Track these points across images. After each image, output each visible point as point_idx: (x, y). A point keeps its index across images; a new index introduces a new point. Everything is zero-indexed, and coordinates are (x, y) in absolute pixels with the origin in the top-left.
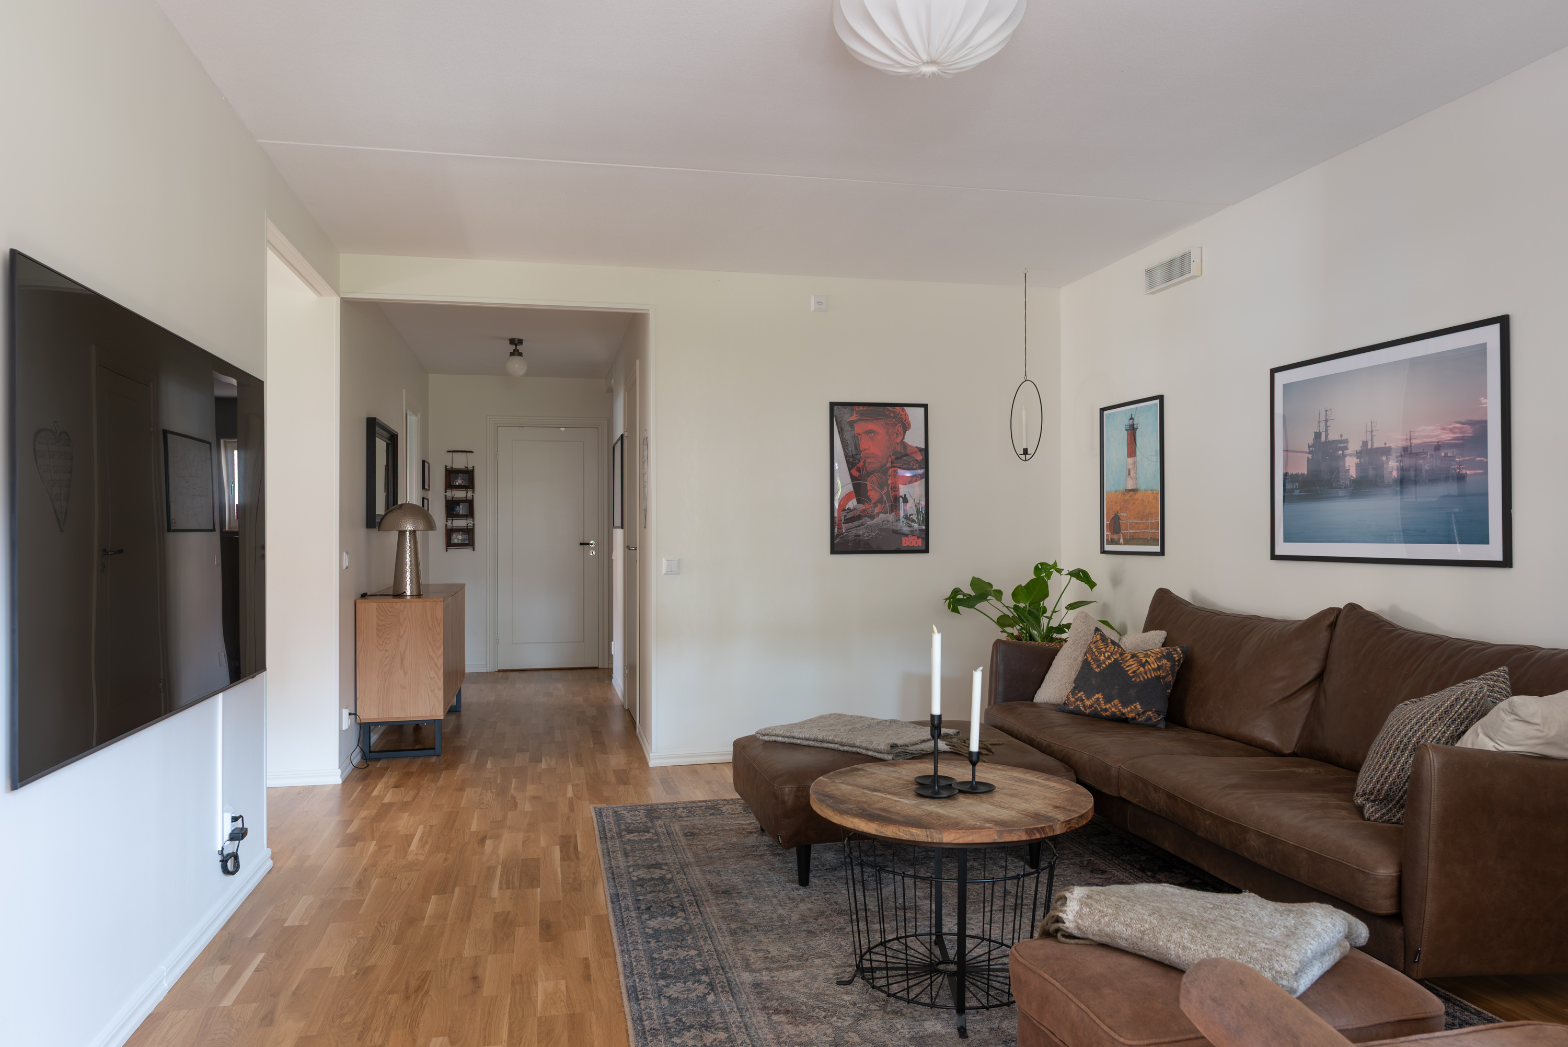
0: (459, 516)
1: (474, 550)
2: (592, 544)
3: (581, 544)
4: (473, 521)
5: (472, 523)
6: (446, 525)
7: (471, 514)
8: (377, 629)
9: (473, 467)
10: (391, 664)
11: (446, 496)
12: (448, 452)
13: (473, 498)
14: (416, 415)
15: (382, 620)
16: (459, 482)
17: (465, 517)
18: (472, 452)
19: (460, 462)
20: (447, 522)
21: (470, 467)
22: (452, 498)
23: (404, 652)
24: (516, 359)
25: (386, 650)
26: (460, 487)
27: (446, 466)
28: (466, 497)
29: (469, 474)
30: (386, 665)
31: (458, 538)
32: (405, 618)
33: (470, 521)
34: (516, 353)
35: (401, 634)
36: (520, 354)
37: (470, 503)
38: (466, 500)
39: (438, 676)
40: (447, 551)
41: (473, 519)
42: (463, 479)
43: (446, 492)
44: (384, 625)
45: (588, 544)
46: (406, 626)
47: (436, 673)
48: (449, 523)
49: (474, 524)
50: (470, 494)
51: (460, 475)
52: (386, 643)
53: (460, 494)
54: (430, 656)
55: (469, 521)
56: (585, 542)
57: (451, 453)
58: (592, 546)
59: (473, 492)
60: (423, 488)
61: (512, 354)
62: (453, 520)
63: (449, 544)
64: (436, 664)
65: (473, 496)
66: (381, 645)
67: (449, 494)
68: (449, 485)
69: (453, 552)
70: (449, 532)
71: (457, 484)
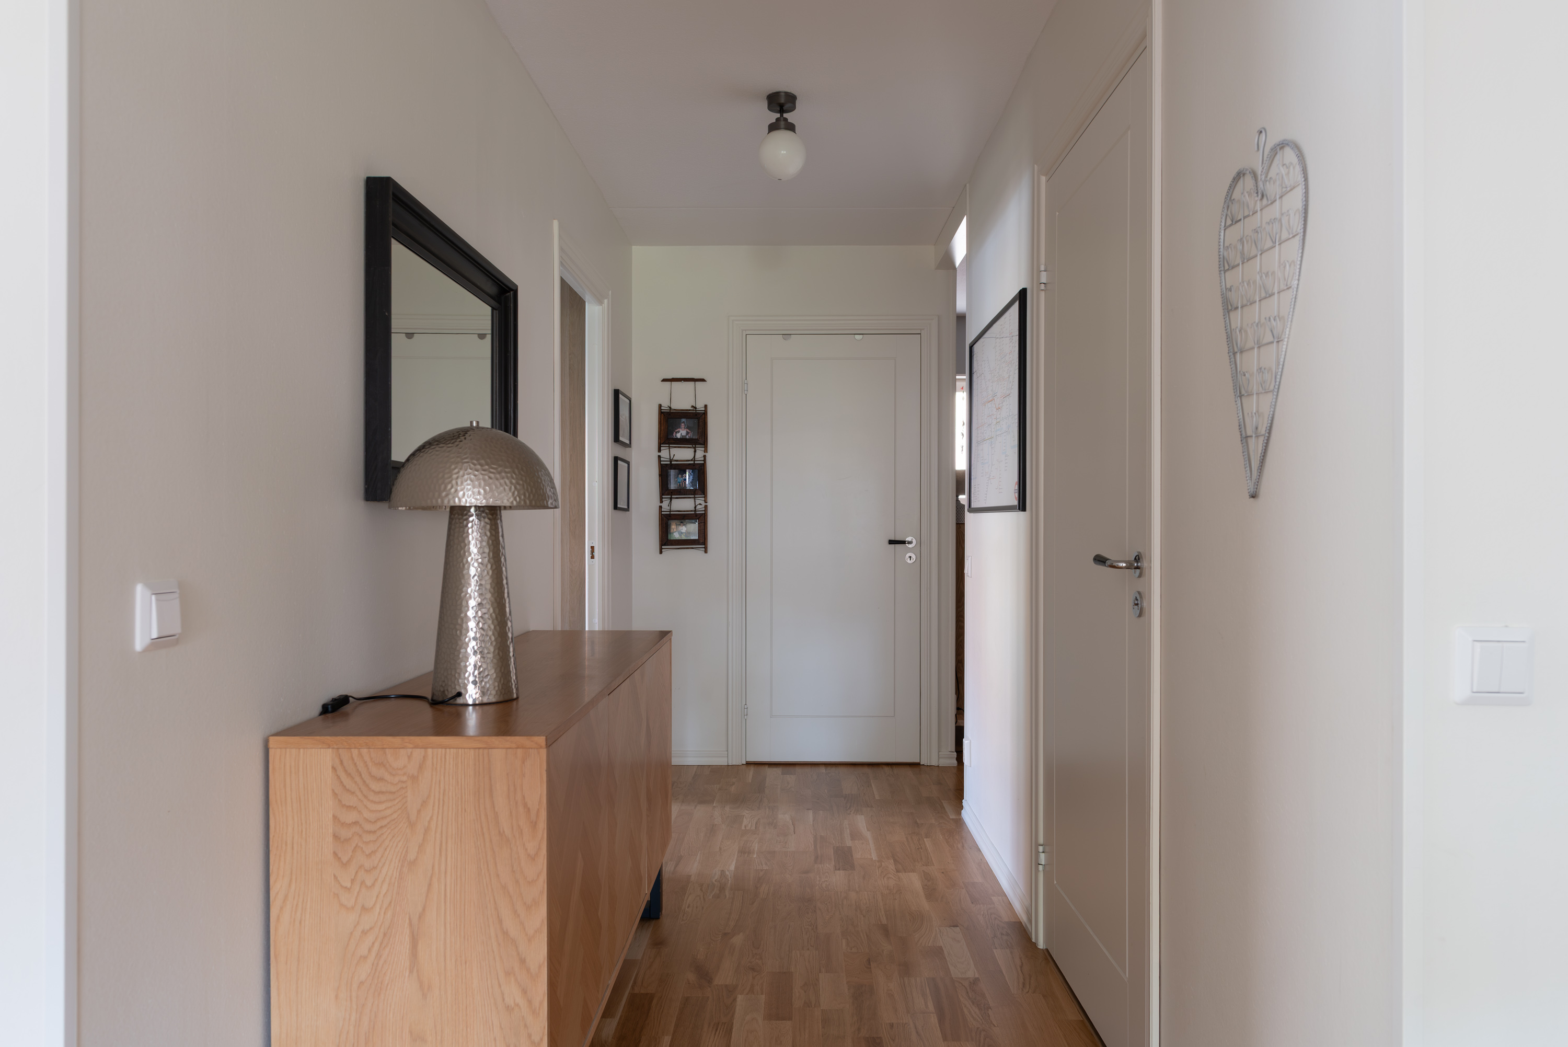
0: (682, 492)
1: (706, 552)
2: (910, 543)
3: (891, 542)
4: (706, 502)
5: (704, 504)
6: (661, 507)
7: (701, 489)
8: (336, 837)
9: (706, 406)
10: (378, 955)
11: (659, 457)
12: (664, 380)
13: (705, 460)
14: (600, 302)
15: (349, 808)
16: (681, 433)
17: (692, 493)
18: (703, 380)
19: (683, 399)
20: (661, 502)
21: (700, 406)
22: (671, 461)
23: (421, 916)
24: (782, 136)
25: (364, 909)
26: (683, 442)
27: (660, 406)
28: (694, 460)
29: (698, 418)
30: (365, 958)
31: (681, 531)
32: (424, 803)
33: (700, 501)
34: (782, 123)
35: (412, 856)
36: (791, 127)
37: (700, 470)
38: (694, 464)
39: (530, 1002)
40: (661, 552)
41: (705, 497)
42: (688, 428)
43: (660, 451)
44: (356, 823)
45: (903, 542)
46: (427, 830)
47: (524, 992)
48: (665, 505)
49: (706, 507)
50: (700, 453)
51: (683, 420)
52: (363, 883)
53: (683, 454)
54: (505, 933)
55: (698, 502)
56: (898, 539)
57: (669, 383)
58: (910, 546)
59: (706, 451)
60: (616, 439)
61: (773, 127)
62: (671, 499)
63: (666, 541)
64: (523, 961)
65: (705, 456)
66: (348, 889)
67: (665, 454)
68: (666, 438)
69: (672, 554)
70: (666, 520)
71: (679, 436)
